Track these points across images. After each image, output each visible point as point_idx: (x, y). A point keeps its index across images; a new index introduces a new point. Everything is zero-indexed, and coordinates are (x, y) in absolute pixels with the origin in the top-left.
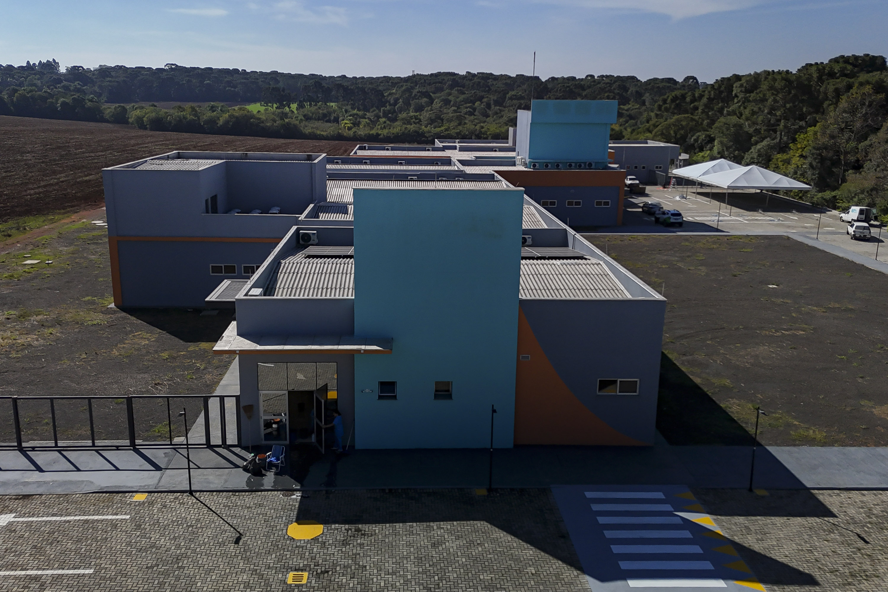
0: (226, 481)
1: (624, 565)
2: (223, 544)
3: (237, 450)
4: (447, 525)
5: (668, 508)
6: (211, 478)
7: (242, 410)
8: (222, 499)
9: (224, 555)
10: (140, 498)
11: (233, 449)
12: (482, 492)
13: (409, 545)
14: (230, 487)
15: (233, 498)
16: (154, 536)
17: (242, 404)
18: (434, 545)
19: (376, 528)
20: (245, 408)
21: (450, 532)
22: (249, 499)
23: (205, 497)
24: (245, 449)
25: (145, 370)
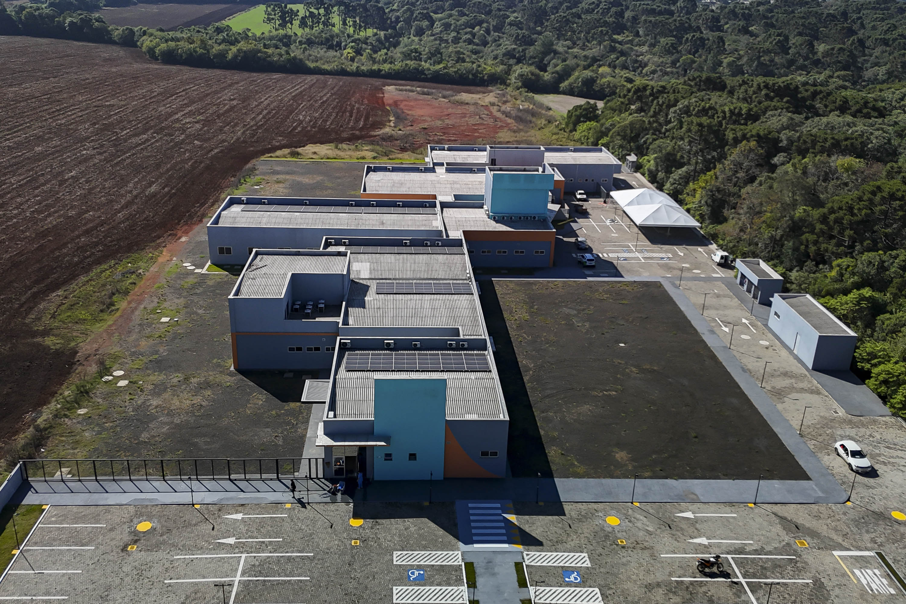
0: (322, 498)
1: (475, 538)
2: (326, 528)
3: (323, 480)
4: (411, 520)
5: (500, 512)
6: (315, 496)
7: (325, 465)
8: (321, 506)
9: (327, 533)
10: (288, 506)
11: (321, 480)
12: (427, 504)
13: (396, 529)
15: (326, 507)
16: (300, 525)
17: (325, 462)
18: (406, 529)
19: (384, 521)
21: (412, 523)
22: (332, 507)
23: (314, 506)
24: (326, 479)
25: (267, 425)
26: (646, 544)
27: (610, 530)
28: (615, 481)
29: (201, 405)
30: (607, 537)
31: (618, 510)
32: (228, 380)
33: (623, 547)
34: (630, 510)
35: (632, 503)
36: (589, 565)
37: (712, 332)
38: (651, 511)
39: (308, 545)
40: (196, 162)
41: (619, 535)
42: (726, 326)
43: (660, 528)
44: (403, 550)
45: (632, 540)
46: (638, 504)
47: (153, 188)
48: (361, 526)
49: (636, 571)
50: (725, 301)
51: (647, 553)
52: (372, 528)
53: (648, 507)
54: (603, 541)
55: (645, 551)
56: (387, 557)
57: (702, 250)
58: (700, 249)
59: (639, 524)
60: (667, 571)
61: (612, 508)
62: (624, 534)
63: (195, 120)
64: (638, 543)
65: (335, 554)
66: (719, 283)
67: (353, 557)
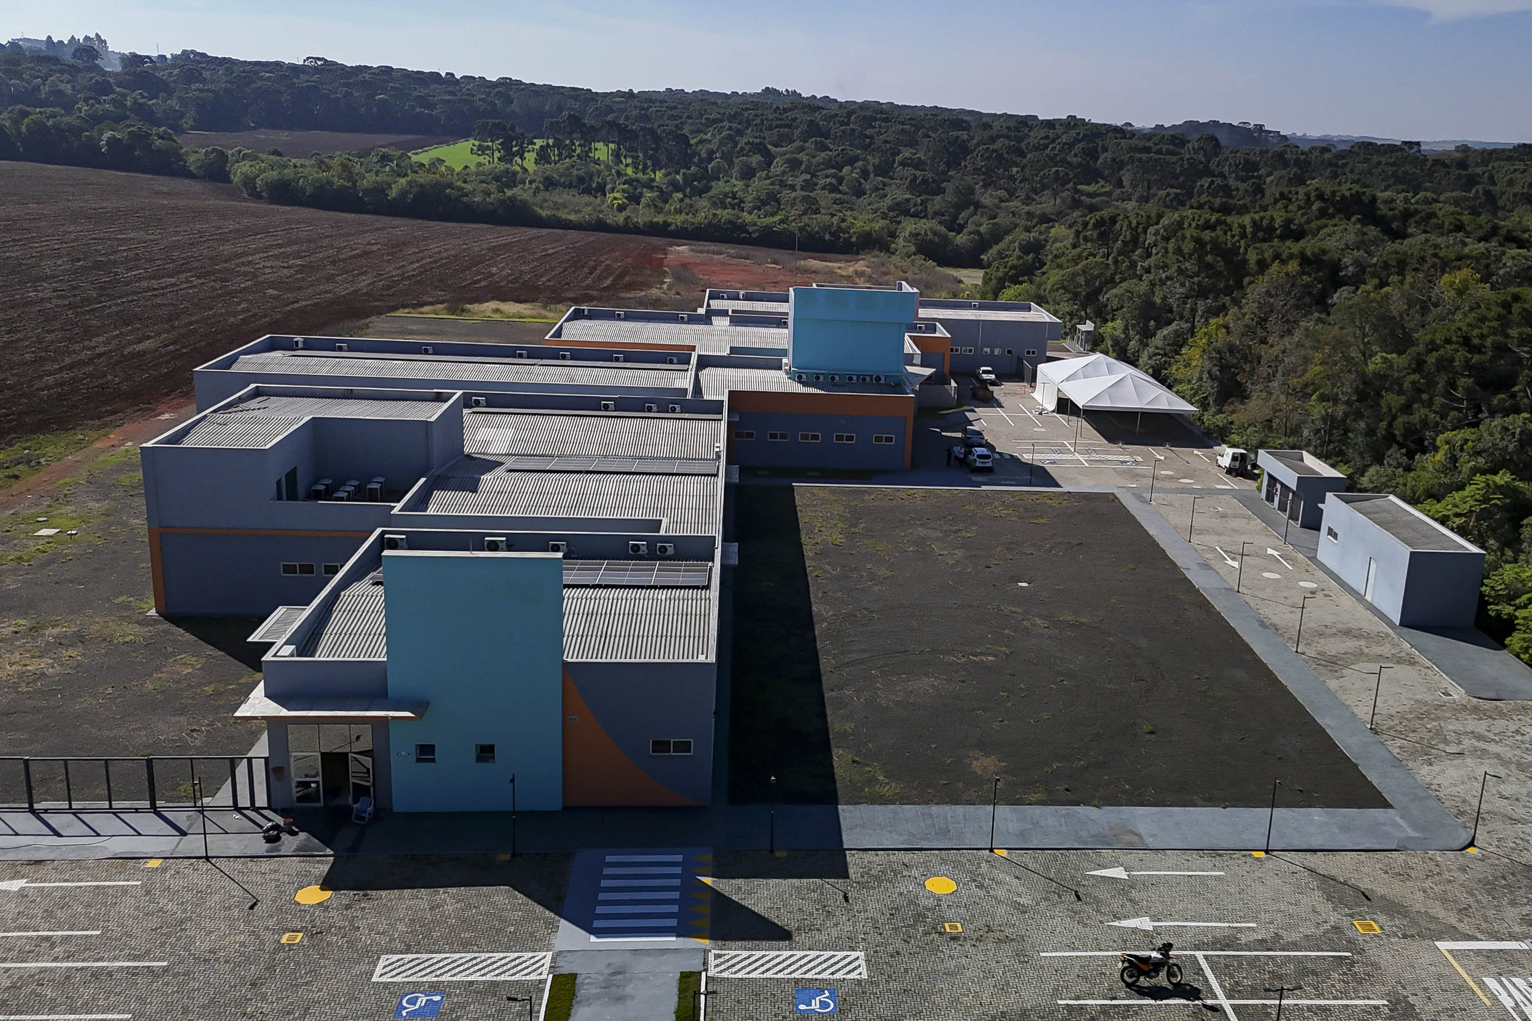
0: (246, 846)
3: (266, 813)
5: (692, 871)
6: (231, 843)
7: (271, 773)
8: (238, 865)
10: (154, 864)
11: (263, 812)
12: (505, 857)
13: (409, 909)
14: (249, 853)
15: (250, 864)
16: (163, 901)
17: (271, 766)
18: (432, 909)
19: (384, 893)
20: (274, 769)
21: (453, 897)
22: (265, 865)
23: (222, 864)
24: (275, 811)
25: (182, 711)
26: (1008, 931)
27: (931, 902)
28: (960, 809)
29: (43, 674)
30: (920, 917)
31: (957, 865)
32: (132, 632)
33: (954, 938)
34: (984, 864)
35: (991, 850)
36: (865, 976)
37: (1206, 566)
38: (1031, 866)
39: (163, 944)
40: (254, 315)
41: (949, 914)
42: (1233, 559)
43: (1046, 899)
44: (408, 950)
45: (980, 923)
46: (1004, 853)
47: (147, 344)
48: (320, 904)
49: (974, 988)
50: (1235, 523)
51: (1007, 949)
52: (348, 907)
53: (1027, 858)
54: (908, 926)
55: (1006, 947)
56: (364, 967)
57: (1199, 453)
58: (1196, 452)
59: (1001, 893)
60: (1049, 988)
61: (944, 861)
62: (962, 911)
63: (285, 265)
64: (990, 930)
65: (226, 962)
66: (1228, 498)
67: (271, 968)
